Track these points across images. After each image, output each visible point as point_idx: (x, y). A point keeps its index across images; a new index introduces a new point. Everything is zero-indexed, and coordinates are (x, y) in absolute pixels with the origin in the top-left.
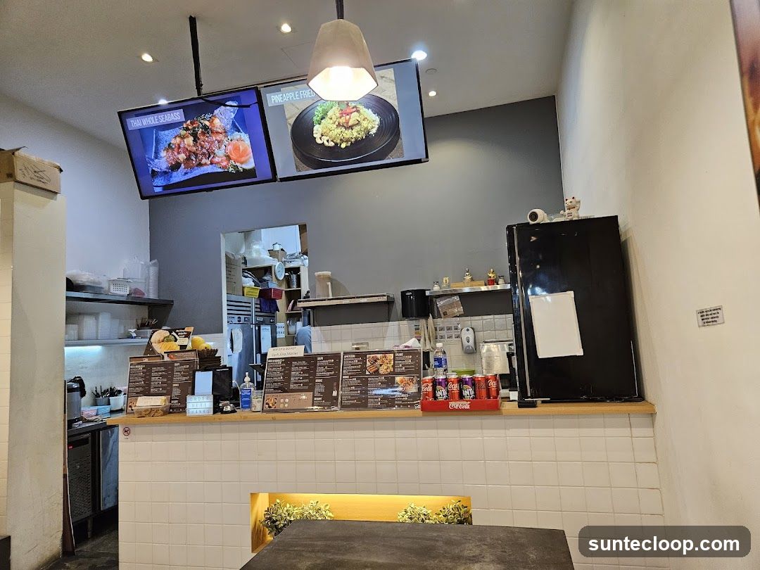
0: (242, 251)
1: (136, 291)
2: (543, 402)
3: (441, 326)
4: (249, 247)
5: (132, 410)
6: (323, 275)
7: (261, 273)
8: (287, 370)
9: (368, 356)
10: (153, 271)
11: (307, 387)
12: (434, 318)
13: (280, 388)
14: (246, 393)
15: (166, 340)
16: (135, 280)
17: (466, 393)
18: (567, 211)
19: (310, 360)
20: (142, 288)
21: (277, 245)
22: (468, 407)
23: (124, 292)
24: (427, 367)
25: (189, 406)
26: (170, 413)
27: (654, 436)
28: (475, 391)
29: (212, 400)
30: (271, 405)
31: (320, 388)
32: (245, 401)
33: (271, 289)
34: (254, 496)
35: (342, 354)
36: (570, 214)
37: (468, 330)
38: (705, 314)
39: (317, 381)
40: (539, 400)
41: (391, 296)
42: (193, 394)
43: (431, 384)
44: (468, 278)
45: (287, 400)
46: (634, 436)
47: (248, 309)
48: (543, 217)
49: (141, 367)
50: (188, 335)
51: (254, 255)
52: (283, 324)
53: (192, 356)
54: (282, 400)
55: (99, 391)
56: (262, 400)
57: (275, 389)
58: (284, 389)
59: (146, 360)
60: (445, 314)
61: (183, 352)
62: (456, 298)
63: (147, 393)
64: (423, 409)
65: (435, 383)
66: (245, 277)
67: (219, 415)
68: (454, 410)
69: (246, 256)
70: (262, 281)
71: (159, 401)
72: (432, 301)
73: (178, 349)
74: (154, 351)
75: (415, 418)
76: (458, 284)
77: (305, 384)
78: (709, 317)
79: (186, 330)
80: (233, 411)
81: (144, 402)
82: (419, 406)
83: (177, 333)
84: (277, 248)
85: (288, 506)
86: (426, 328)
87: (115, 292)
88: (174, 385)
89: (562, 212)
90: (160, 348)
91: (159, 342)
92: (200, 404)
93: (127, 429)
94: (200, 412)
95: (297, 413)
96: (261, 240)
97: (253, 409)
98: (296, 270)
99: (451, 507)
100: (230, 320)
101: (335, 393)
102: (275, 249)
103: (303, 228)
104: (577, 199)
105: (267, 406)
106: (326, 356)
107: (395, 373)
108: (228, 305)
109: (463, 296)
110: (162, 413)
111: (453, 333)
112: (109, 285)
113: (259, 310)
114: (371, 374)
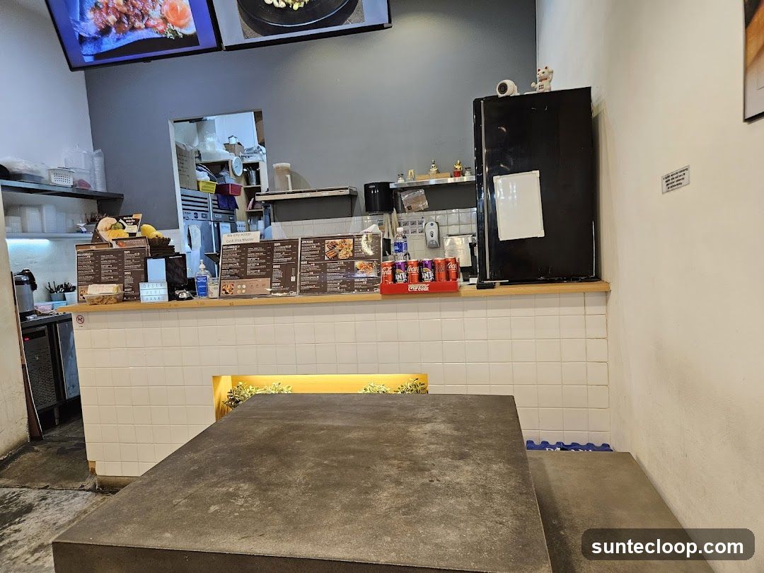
0: (196, 144)
1: (81, 182)
2: (502, 284)
3: (406, 220)
4: (202, 140)
5: (84, 298)
6: (282, 167)
7: (217, 168)
8: (243, 256)
9: (326, 241)
10: (98, 162)
11: (264, 273)
12: (397, 212)
13: (236, 275)
14: (202, 280)
15: (113, 227)
16: (78, 170)
17: (425, 276)
18: (539, 83)
19: (267, 246)
20: (86, 178)
21: (233, 138)
22: (427, 289)
23: (67, 183)
24: (388, 254)
25: (143, 293)
26: (124, 301)
27: (606, 314)
28: (434, 274)
29: (166, 287)
30: (228, 291)
31: (278, 274)
32: (201, 288)
33: (228, 184)
34: (216, 378)
35: (300, 239)
36: (541, 87)
37: (432, 224)
38: (670, 178)
39: (275, 267)
40: (498, 282)
41: (354, 190)
42: (146, 281)
43: (391, 268)
44: (434, 170)
45: (244, 286)
46: (587, 313)
47: (205, 205)
48: (513, 90)
49: (88, 255)
50: (136, 222)
51: (209, 149)
52: (244, 223)
53: (142, 244)
54: (239, 287)
55: (52, 287)
56: (218, 286)
57: (231, 275)
58: (241, 275)
59: (94, 248)
60: (409, 208)
61: (133, 239)
62: (422, 191)
63: (97, 281)
64: (382, 293)
65: (394, 267)
66: (200, 170)
67: (174, 302)
68: (413, 293)
69: (200, 150)
70: (218, 176)
71: (111, 289)
72: (396, 194)
73: (127, 236)
74: (101, 239)
75: (374, 301)
76: (423, 177)
77: (262, 270)
78: (673, 181)
79: (134, 217)
80: (189, 298)
81: (94, 290)
82: (378, 290)
83: (125, 221)
84: (233, 141)
85: (251, 387)
86: (389, 222)
87: (57, 182)
88: (126, 273)
89: (533, 84)
90: (107, 236)
91: (106, 230)
92: (154, 290)
93: (80, 317)
94: (155, 299)
95: (255, 299)
96: (215, 132)
97: (210, 296)
98: (255, 166)
99: (409, 385)
100: (186, 215)
101: (293, 279)
102: (231, 143)
103: (258, 116)
104: (550, 69)
105: (224, 292)
106: (283, 242)
107: (353, 258)
108: (183, 200)
109: (429, 189)
110: (115, 301)
111: (417, 228)
112: (50, 176)
113: (217, 206)
114: (330, 260)
